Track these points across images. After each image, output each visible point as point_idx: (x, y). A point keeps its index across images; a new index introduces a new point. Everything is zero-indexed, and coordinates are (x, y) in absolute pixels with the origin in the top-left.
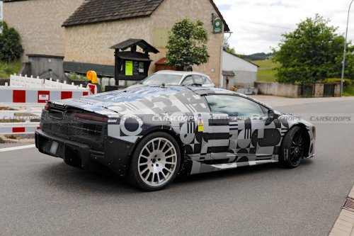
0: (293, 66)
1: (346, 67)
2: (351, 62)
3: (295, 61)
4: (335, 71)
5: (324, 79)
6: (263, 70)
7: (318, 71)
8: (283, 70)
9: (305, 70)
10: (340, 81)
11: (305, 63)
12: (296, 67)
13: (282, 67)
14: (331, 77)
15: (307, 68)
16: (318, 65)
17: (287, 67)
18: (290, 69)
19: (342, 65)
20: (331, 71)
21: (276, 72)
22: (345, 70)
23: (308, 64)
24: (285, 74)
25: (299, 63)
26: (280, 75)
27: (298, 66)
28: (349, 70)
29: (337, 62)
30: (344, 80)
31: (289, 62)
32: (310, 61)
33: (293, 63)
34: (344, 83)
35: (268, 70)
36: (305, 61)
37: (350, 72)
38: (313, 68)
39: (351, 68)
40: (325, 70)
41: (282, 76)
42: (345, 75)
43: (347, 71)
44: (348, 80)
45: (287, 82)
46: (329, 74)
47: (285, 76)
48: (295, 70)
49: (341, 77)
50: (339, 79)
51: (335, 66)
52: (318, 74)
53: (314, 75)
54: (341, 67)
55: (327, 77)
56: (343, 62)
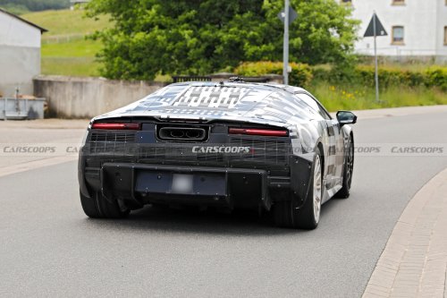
0: (148, 28)
1: (293, 27)
2: (307, 13)
3: (153, 11)
4: (265, 42)
5: (236, 66)
6: (62, 41)
7: (218, 41)
8: (120, 39)
9: (181, 38)
10: (281, 71)
11: (181, 18)
12: (156, 30)
13: (115, 32)
14: (255, 58)
15: (186, 34)
16: (217, 23)
17: (129, 30)
18: (139, 36)
19: (280, 22)
20: (253, 41)
21: (99, 46)
22: (292, 37)
23: (188, 20)
24: (124, 52)
25: (164, 19)
26: (110, 55)
27: (161, 27)
28: (303, 37)
29: (269, 15)
30: (290, 69)
31: (134, 16)
32: (193, 12)
33: (148, 19)
34: (290, 74)
35: (78, 39)
36: (181, 12)
37: (307, 43)
38: (205, 33)
39: (308, 30)
40: (237, 39)
41: (117, 60)
42: (293, 51)
43: (298, 41)
44: (301, 66)
45: (133, 75)
46: (250, 49)
47: (128, 58)
48: (154, 38)
49: (281, 60)
50: (277, 65)
51: (265, 25)
52: (219, 49)
53: (209, 53)
54: (282, 30)
55: (245, 60)
56: (284, 15)
